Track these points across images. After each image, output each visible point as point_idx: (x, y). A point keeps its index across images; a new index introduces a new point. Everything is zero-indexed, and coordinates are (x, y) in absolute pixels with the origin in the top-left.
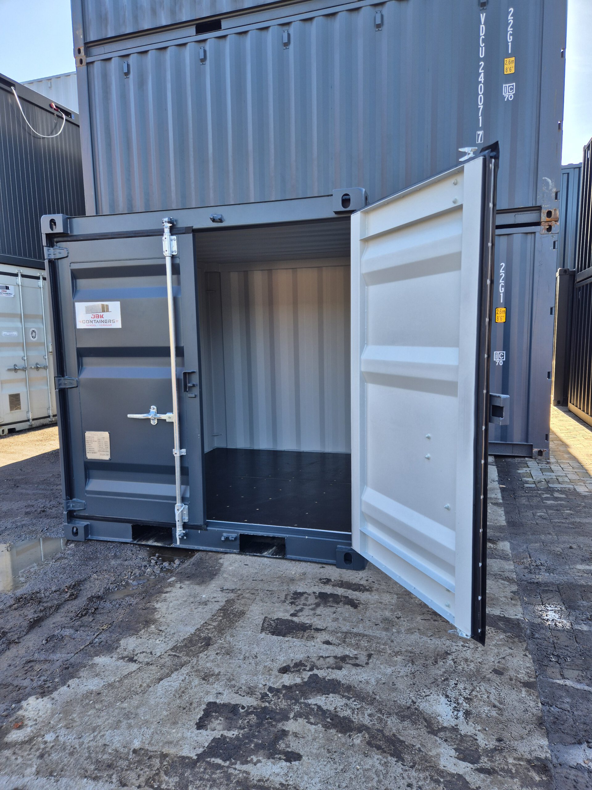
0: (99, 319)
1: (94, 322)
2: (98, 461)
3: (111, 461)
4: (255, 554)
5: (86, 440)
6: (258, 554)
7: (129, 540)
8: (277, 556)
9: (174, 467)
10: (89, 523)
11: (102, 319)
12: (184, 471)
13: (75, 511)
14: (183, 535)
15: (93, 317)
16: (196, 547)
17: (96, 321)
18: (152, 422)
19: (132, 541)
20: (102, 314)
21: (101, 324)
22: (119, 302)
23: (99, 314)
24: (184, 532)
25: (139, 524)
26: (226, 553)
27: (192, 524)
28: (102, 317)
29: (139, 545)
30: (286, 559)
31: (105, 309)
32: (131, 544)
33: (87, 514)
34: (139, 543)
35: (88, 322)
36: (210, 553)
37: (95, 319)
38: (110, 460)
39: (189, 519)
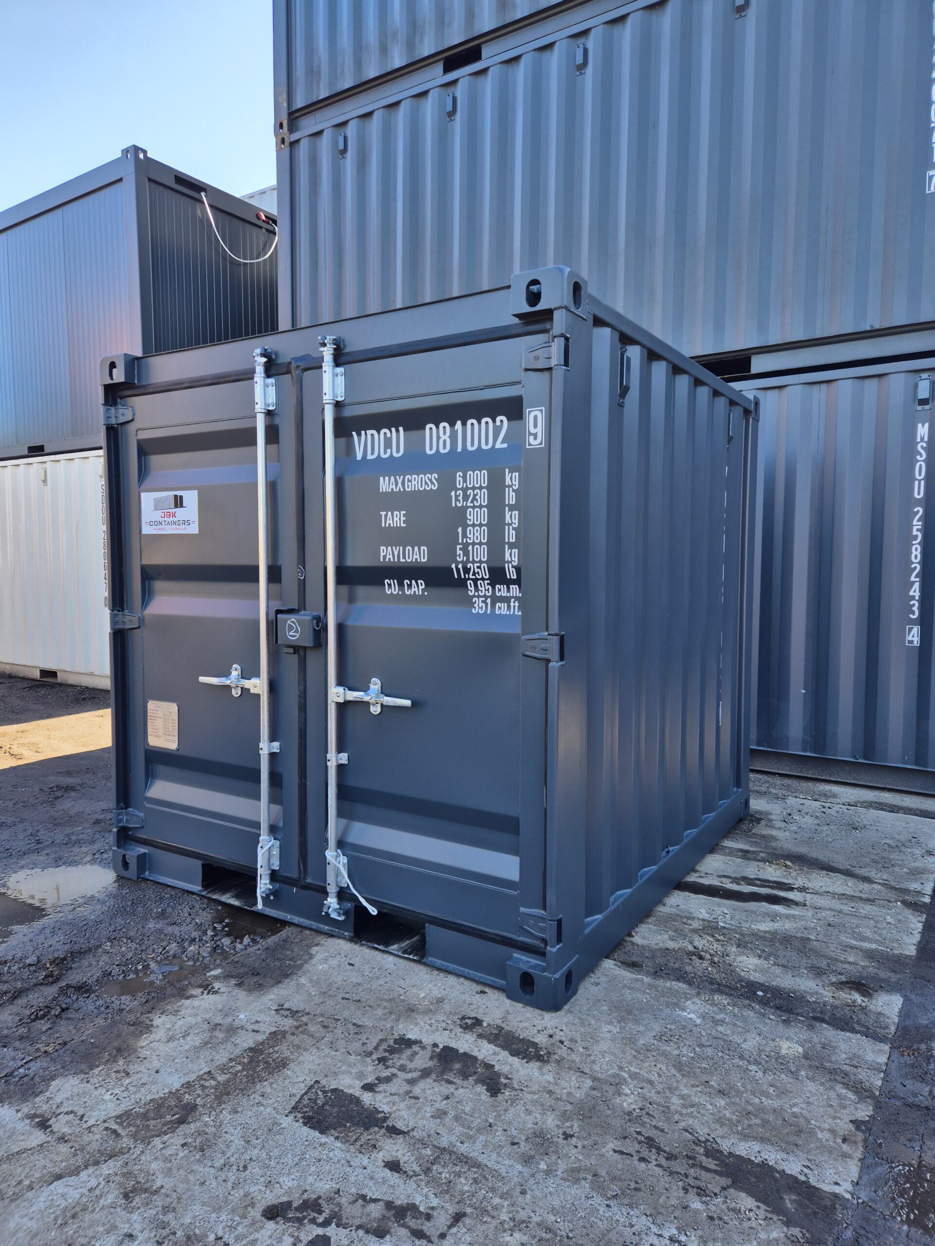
1: (163, 523)
2: (162, 750)
3: (179, 753)
4: (376, 946)
5: (149, 714)
6: (380, 947)
7: (197, 888)
8: (411, 957)
9: (258, 772)
10: (146, 851)
11: (174, 519)
12: (275, 779)
13: (130, 829)
14: (268, 892)
15: (163, 515)
16: (289, 917)
17: (166, 523)
18: (234, 692)
19: (201, 891)
20: (174, 510)
21: (173, 526)
22: (197, 492)
23: (170, 511)
24: (271, 887)
25: (211, 863)
26: (332, 936)
27: (284, 874)
28: (174, 515)
29: (210, 899)
30: (425, 964)
31: (178, 503)
32: (198, 895)
33: (145, 837)
34: (209, 895)
35: (156, 523)
36: (307, 932)
37: (166, 519)
38: (178, 750)
39: (280, 865)
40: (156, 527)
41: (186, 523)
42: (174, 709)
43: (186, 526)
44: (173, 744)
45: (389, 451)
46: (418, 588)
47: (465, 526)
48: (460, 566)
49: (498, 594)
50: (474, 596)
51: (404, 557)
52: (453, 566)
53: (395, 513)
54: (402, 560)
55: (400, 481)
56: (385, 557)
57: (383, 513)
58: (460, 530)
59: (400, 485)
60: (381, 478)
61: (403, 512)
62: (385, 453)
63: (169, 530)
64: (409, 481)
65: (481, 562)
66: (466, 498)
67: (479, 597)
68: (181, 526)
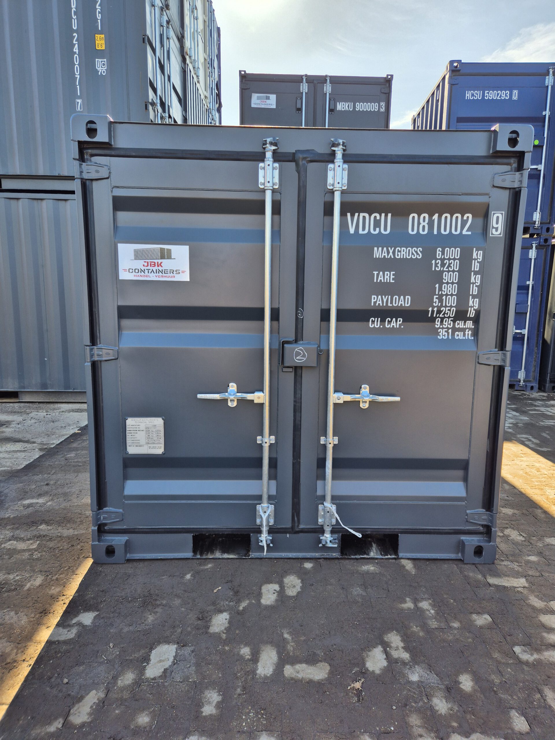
0: (154, 269)
1: (146, 271)
2: (144, 456)
3: (165, 456)
5: (127, 429)
7: (190, 555)
8: (389, 556)
10: (127, 538)
12: (273, 463)
14: (269, 542)
15: (146, 264)
16: (284, 555)
17: (150, 271)
18: (229, 404)
19: (193, 556)
20: (160, 261)
21: (158, 274)
22: (188, 247)
23: (156, 261)
24: (271, 538)
27: (279, 527)
28: (160, 265)
29: (203, 559)
31: (165, 255)
32: (191, 559)
33: (125, 527)
34: (203, 557)
35: (137, 271)
37: (149, 267)
38: (163, 454)
39: (275, 522)
40: (137, 274)
41: (175, 272)
42: (159, 422)
43: (175, 275)
44: (159, 450)
45: (378, 229)
46: (396, 323)
47: (441, 284)
48: (435, 309)
49: (457, 326)
50: (439, 328)
51: (391, 303)
52: (430, 309)
53: (386, 273)
54: (389, 305)
55: (391, 251)
56: (375, 303)
57: (376, 273)
58: (437, 286)
59: (391, 254)
60: (376, 249)
61: (392, 273)
62: (375, 230)
63: (153, 277)
64: (398, 251)
65: (451, 306)
66: (443, 265)
67: (443, 328)
68: (169, 275)
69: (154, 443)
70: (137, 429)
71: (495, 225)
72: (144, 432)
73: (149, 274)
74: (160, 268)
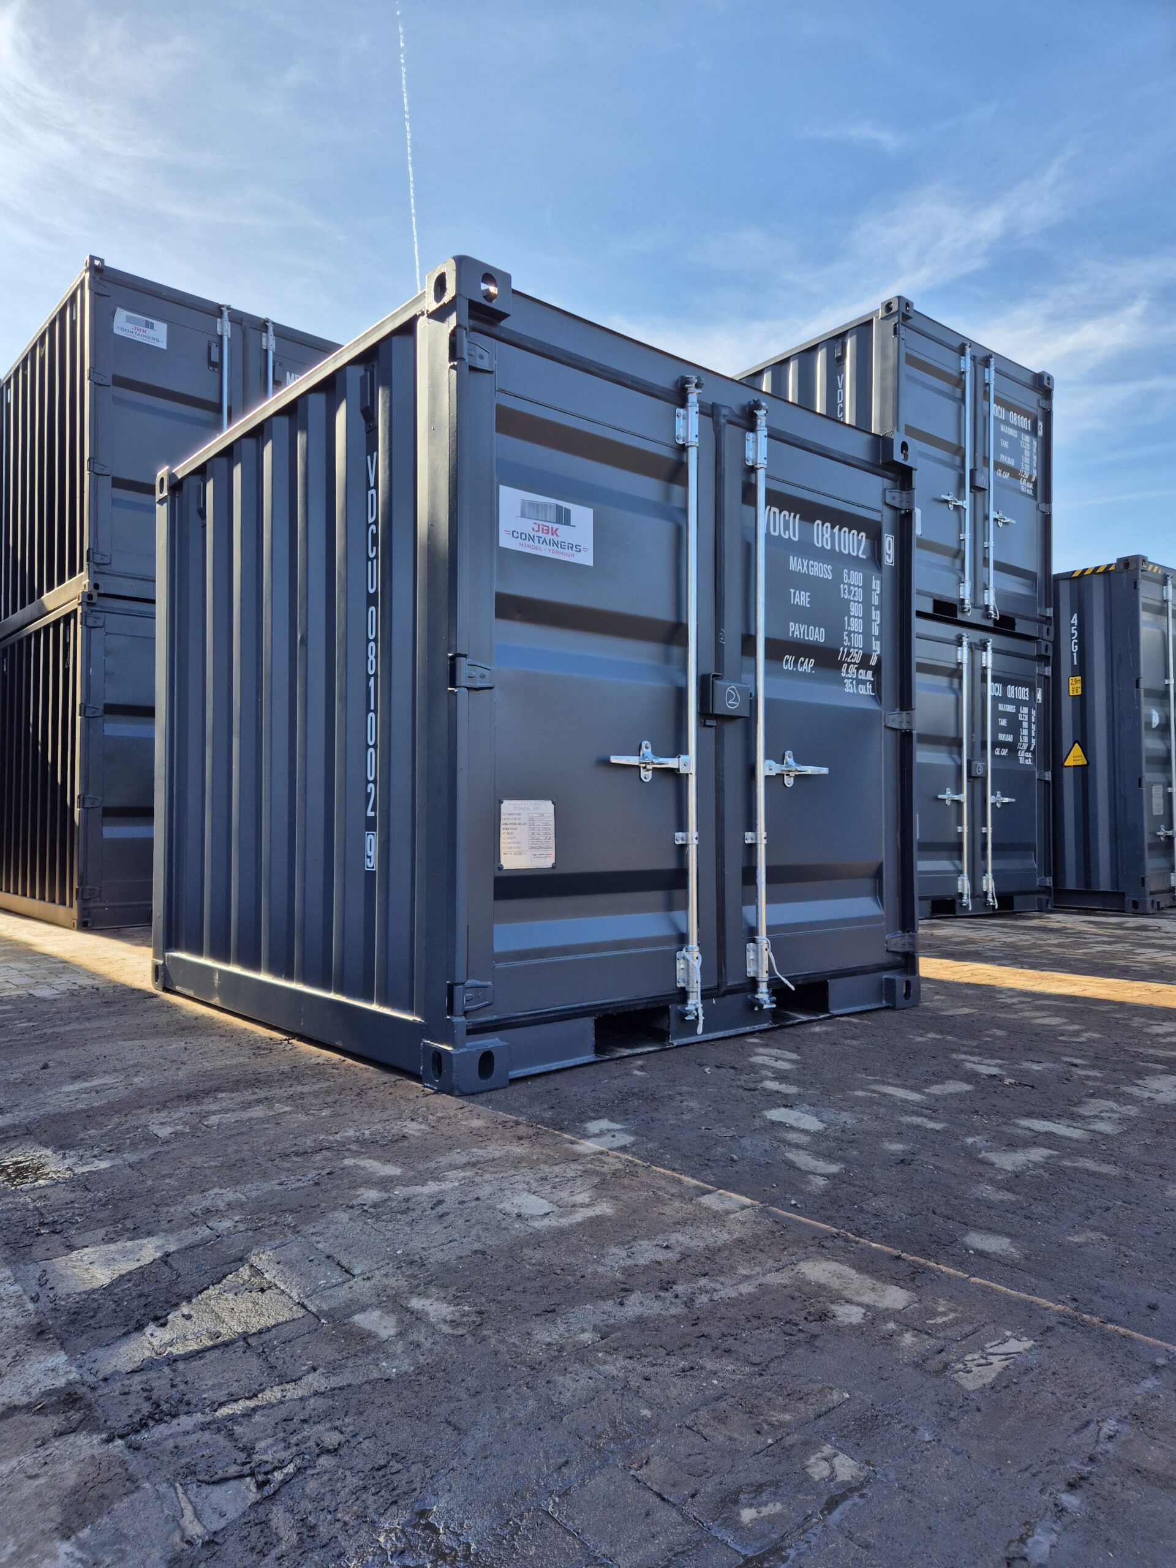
40: (524, 542)
41: (574, 548)
42: (547, 807)
43: (574, 552)
44: (545, 860)
45: (787, 532)
46: (807, 666)
47: (849, 617)
48: (846, 650)
49: (860, 677)
50: (845, 678)
51: (808, 636)
52: (841, 649)
53: (802, 593)
54: (806, 638)
55: (805, 564)
56: (793, 632)
57: (792, 591)
58: (846, 618)
59: (805, 568)
60: (791, 557)
61: (808, 594)
62: (785, 533)
63: (545, 551)
64: (812, 566)
65: (858, 648)
66: (850, 592)
67: (848, 678)
68: (566, 551)
69: (541, 848)
70: (517, 822)
71: (888, 552)
72: (526, 827)
73: (540, 545)
74: (555, 537)
